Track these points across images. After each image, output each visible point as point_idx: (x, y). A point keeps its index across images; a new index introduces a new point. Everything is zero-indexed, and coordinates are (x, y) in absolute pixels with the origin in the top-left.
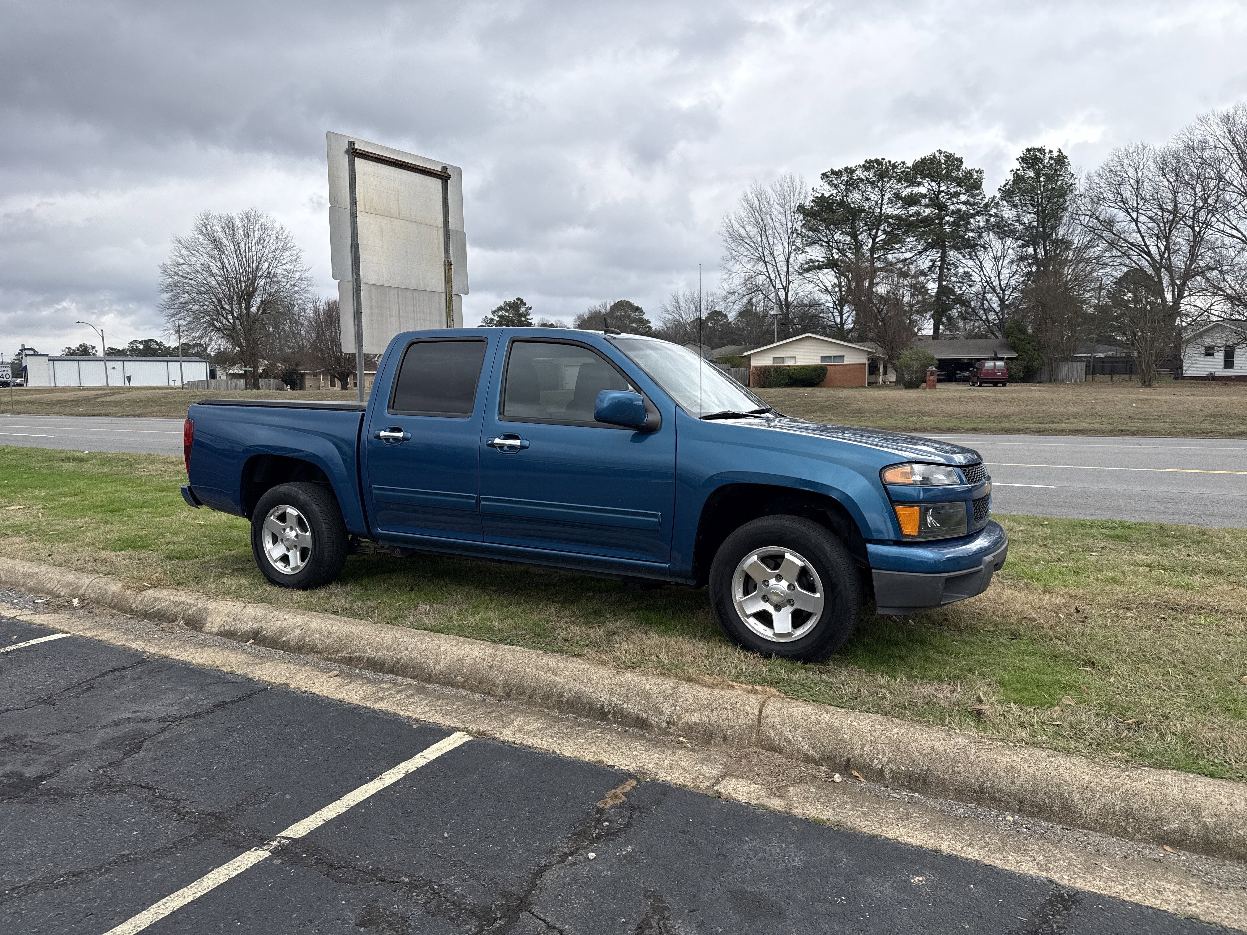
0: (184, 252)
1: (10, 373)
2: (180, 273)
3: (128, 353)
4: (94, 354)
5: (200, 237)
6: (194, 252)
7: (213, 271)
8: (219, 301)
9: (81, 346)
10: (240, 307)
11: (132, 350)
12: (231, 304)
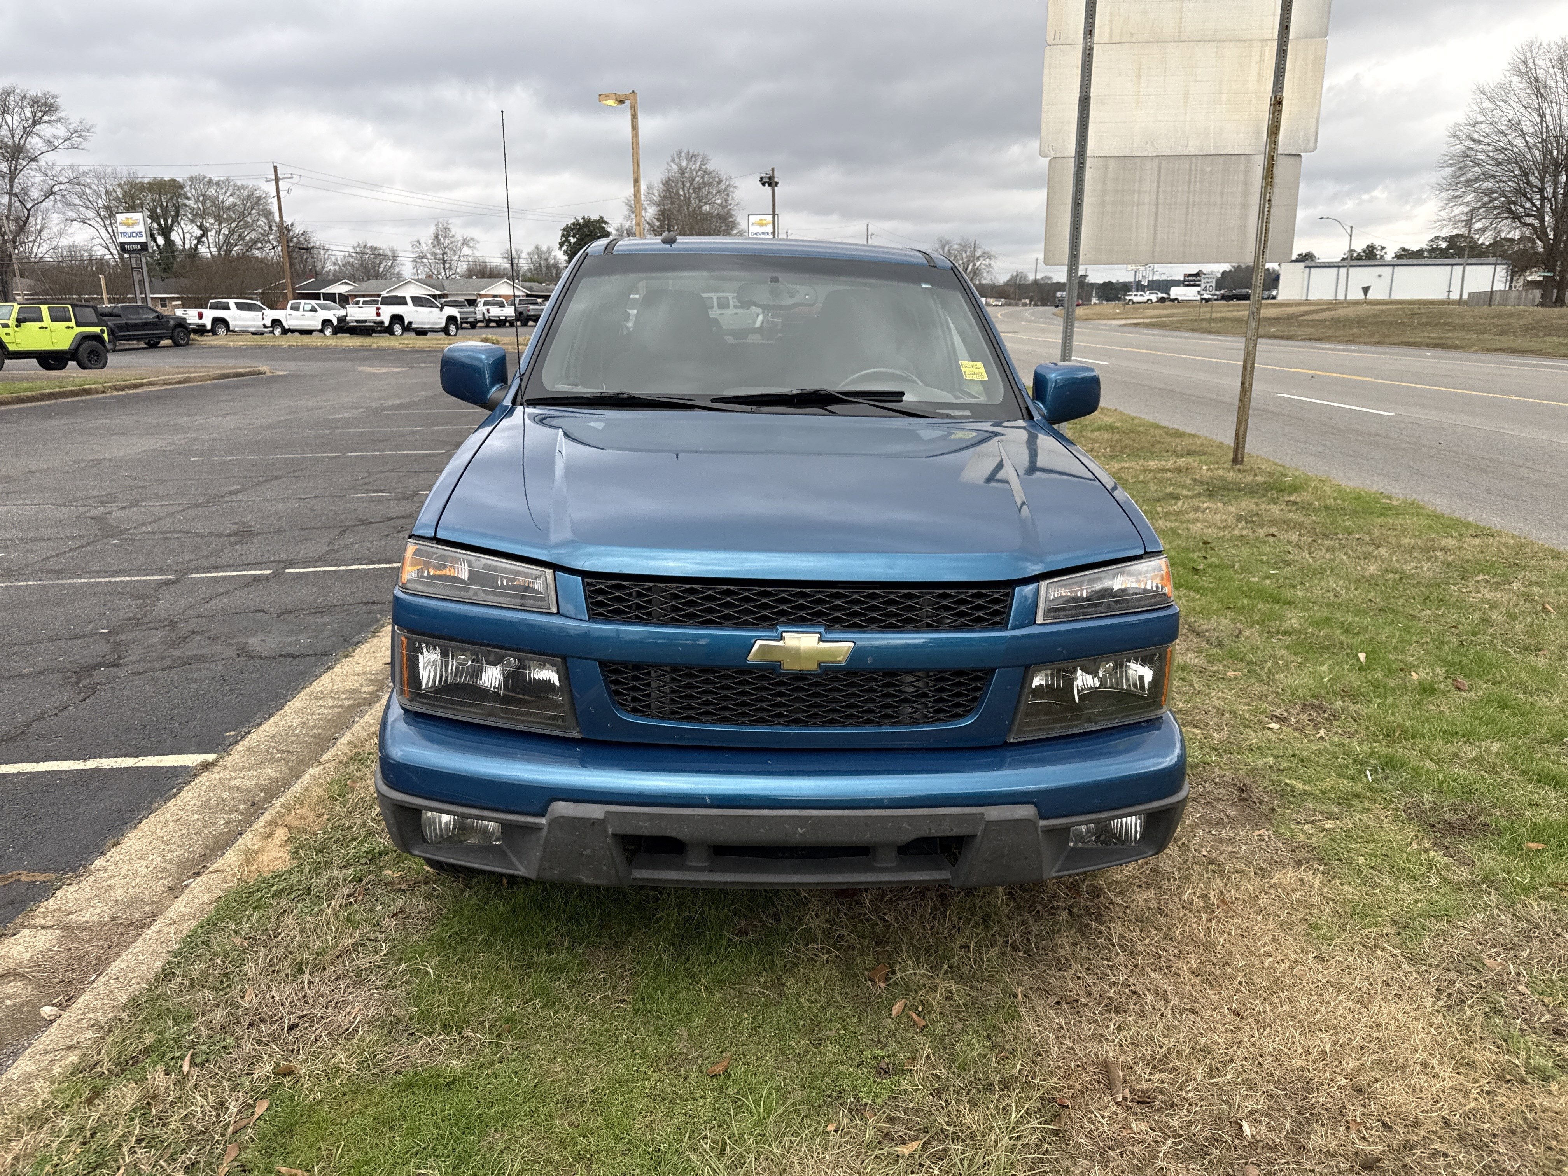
0: (1487, 105)
1: (1214, 284)
2: (1476, 136)
3: (1426, 254)
4: (1382, 257)
5: (1515, 79)
6: (1501, 104)
7: (1525, 129)
8: (1526, 175)
9: (1368, 247)
10: (1556, 183)
11: (1432, 250)
12: (1542, 180)
